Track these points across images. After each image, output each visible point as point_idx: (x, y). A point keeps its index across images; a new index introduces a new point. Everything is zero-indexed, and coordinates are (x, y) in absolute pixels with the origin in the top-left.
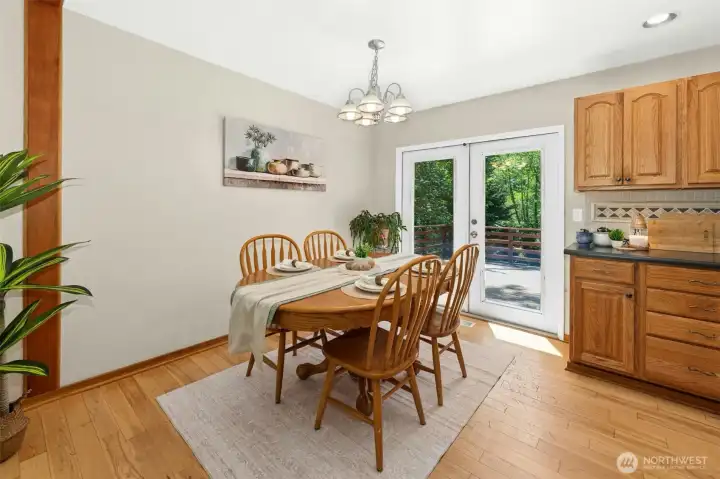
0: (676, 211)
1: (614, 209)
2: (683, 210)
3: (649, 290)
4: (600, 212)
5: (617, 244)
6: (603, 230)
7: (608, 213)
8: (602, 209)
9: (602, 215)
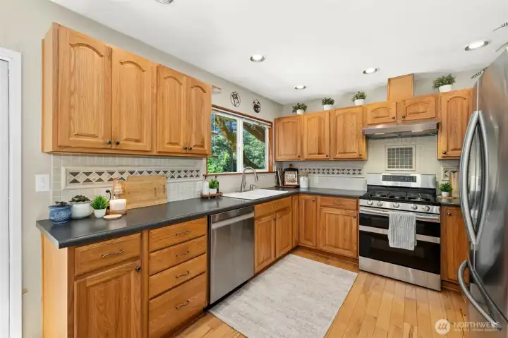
0: (137, 174)
1: (88, 174)
2: (141, 173)
3: (152, 254)
4: (73, 178)
5: (100, 213)
6: (81, 199)
7: (81, 178)
8: (75, 174)
9: (75, 181)
